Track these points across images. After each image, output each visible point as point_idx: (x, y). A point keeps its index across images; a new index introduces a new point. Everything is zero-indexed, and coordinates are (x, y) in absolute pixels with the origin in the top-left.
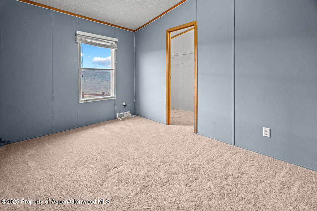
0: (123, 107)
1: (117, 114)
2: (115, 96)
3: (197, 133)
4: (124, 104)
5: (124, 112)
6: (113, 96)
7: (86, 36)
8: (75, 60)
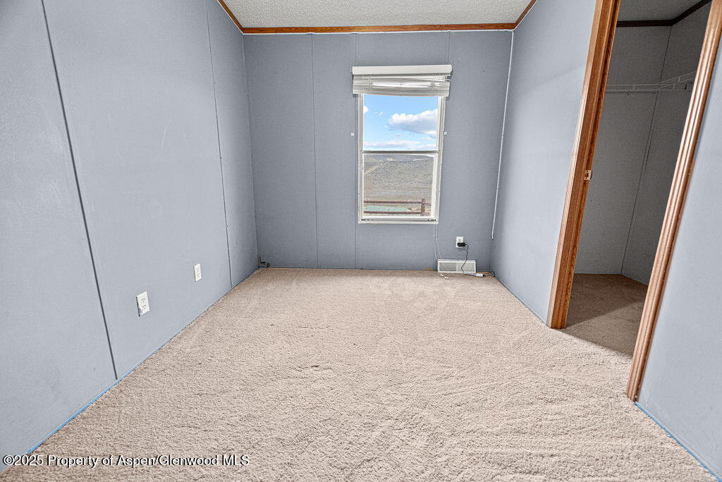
0: (457, 246)
1: (439, 262)
2: (437, 218)
3: (635, 400)
4: (460, 239)
5: (458, 259)
6: (432, 216)
7: (373, 75)
8: (353, 134)
